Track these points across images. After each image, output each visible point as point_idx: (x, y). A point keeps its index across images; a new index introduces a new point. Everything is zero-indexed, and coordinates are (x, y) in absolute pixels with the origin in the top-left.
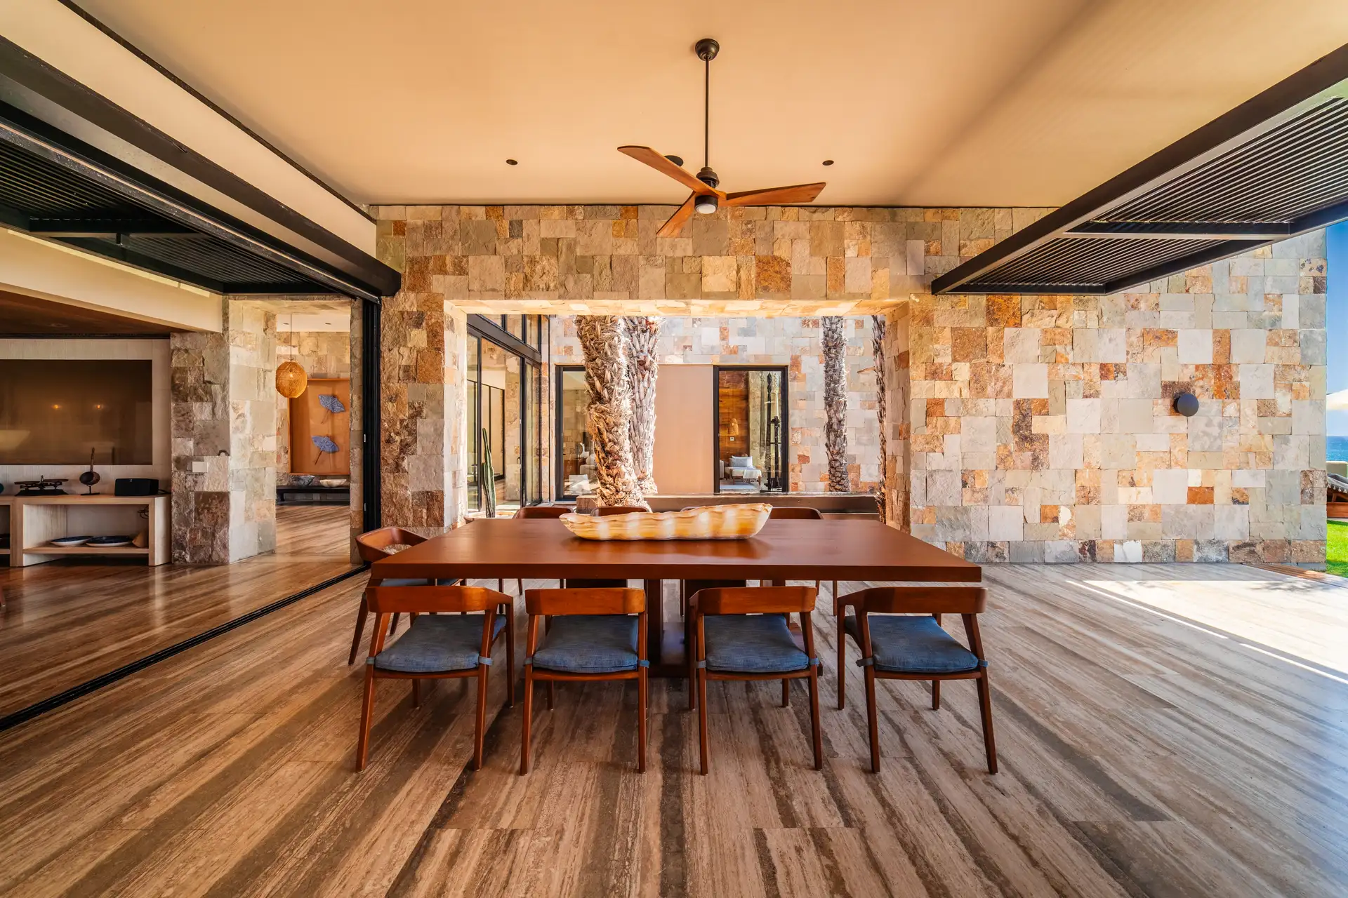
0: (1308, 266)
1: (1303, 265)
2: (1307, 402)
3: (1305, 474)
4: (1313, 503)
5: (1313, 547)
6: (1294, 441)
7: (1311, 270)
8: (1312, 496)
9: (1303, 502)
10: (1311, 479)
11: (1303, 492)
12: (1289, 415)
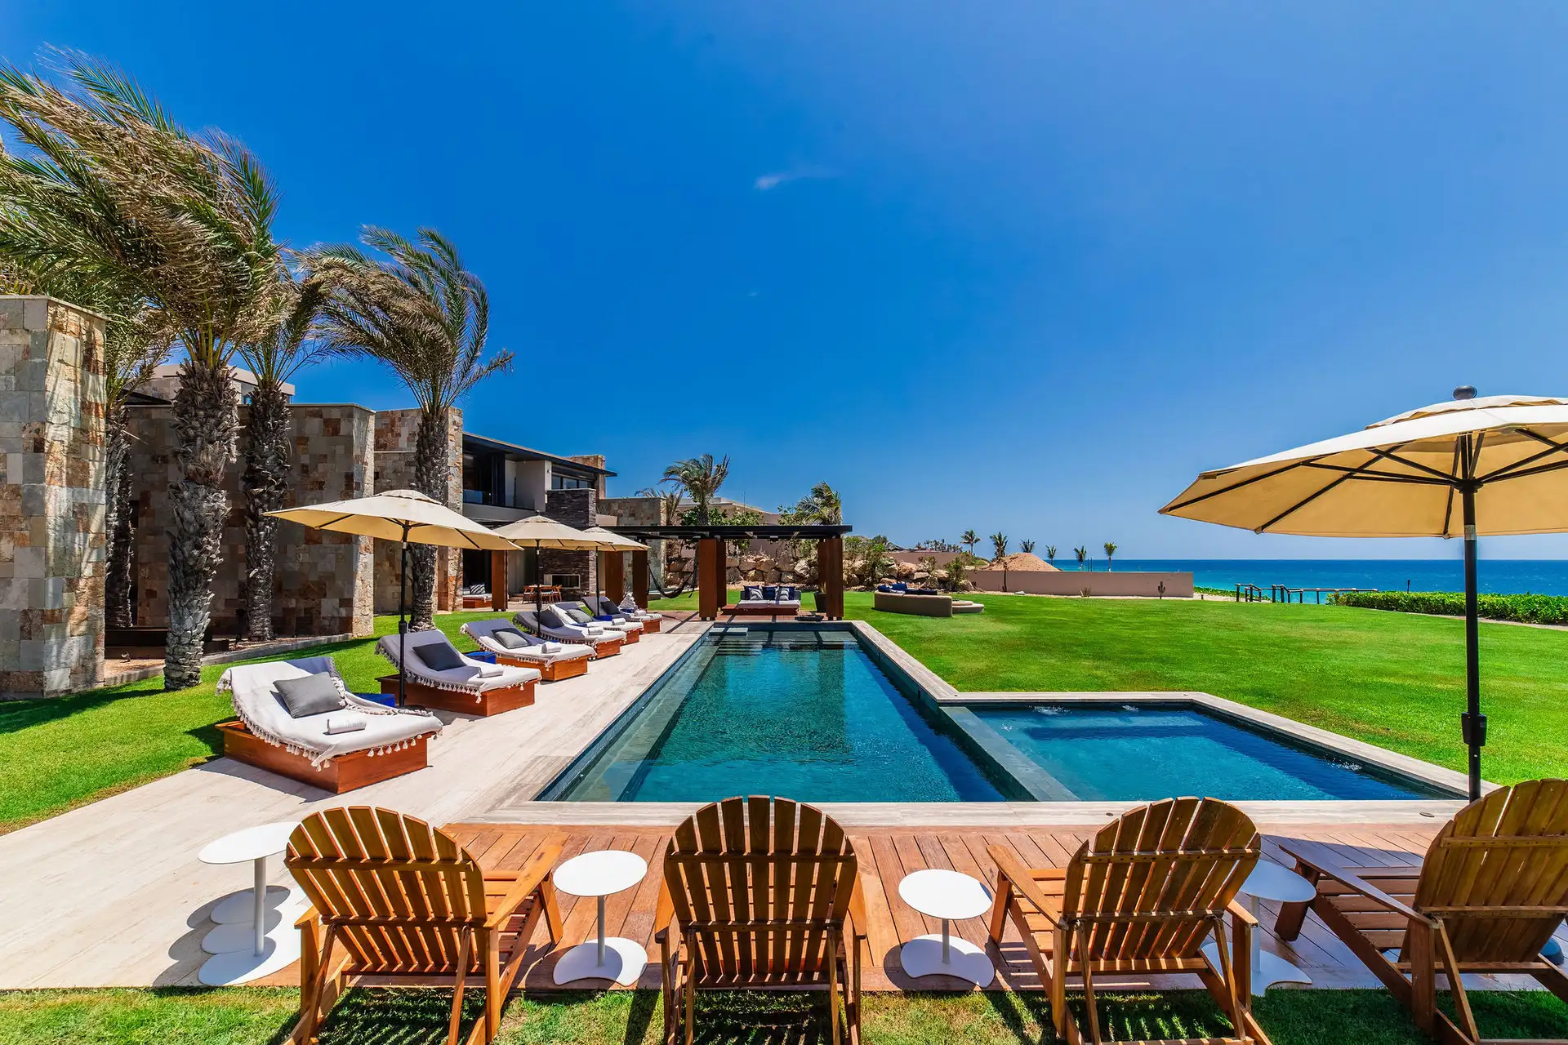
0: (28, 429)
1: (25, 428)
2: (28, 549)
3: (25, 613)
4: (31, 639)
5: (30, 678)
6: (16, 584)
7: (30, 432)
8: (30, 632)
9: (22, 638)
10: (30, 616)
11: (22, 629)
12: (12, 560)
